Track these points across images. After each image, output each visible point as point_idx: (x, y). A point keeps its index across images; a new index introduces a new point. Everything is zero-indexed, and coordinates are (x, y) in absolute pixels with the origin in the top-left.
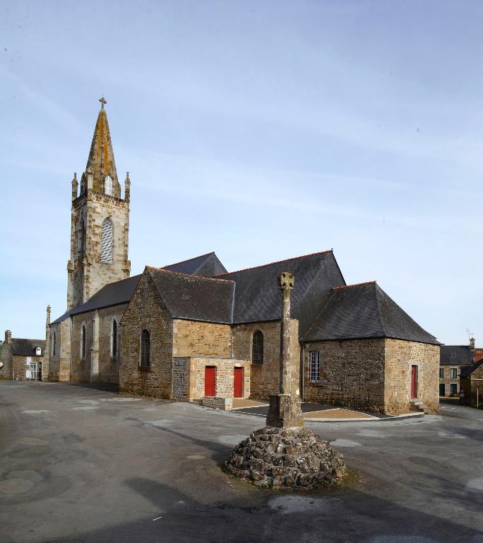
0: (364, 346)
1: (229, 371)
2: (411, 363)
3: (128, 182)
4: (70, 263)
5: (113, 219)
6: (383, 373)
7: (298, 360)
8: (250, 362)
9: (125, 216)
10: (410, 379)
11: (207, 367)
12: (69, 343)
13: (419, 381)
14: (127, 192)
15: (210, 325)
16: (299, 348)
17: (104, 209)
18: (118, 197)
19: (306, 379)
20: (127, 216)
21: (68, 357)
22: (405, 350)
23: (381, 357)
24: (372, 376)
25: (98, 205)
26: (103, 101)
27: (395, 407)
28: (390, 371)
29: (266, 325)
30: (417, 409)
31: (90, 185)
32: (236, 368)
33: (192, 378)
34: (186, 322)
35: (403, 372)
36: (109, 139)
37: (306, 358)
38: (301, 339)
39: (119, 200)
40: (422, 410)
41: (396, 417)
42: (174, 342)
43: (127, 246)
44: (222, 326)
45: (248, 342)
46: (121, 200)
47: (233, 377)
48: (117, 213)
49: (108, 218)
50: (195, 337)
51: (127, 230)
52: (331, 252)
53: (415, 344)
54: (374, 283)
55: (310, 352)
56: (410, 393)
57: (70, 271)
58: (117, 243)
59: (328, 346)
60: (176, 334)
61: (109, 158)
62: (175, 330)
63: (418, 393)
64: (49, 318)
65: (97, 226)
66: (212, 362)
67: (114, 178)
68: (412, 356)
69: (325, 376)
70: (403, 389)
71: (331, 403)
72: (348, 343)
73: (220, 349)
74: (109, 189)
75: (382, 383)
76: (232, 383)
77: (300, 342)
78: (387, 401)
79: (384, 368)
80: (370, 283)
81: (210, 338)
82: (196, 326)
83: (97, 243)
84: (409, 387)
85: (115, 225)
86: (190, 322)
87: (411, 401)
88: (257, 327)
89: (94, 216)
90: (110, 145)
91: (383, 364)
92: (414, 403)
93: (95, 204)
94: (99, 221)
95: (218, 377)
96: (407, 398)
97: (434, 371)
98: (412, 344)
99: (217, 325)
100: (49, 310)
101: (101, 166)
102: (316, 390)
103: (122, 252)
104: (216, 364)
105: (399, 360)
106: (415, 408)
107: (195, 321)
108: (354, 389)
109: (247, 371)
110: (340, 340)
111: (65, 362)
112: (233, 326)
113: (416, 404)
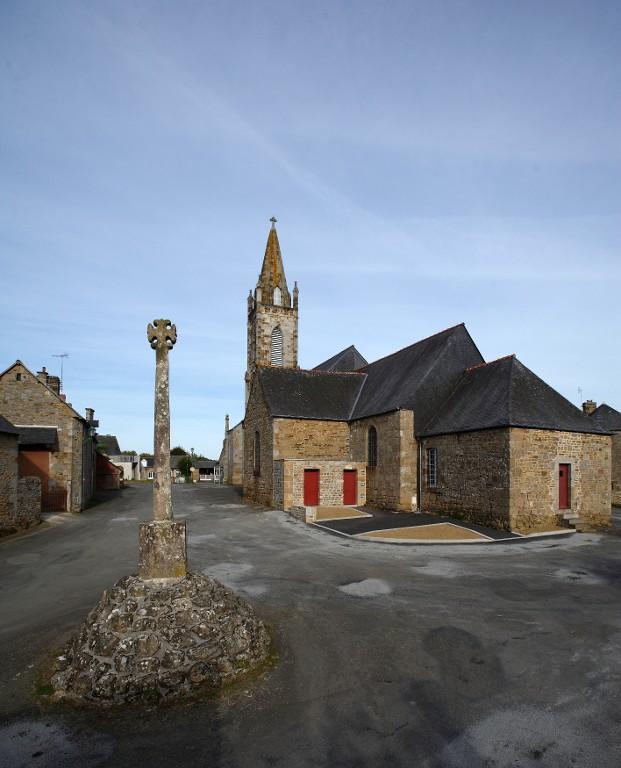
0: (485, 440)
1: (336, 474)
2: (559, 460)
3: (296, 291)
4: (247, 374)
5: (282, 327)
6: (508, 475)
7: (415, 459)
8: (366, 463)
9: (293, 324)
10: (557, 483)
11: (306, 471)
12: (241, 448)
13: (573, 485)
14: (296, 300)
15: (321, 423)
16: (416, 446)
17: (273, 319)
18: (287, 306)
19: (424, 485)
20: (296, 323)
21: (240, 462)
22: (546, 443)
23: (504, 453)
24: (495, 479)
25: (266, 316)
26: (273, 220)
27: (530, 522)
28: (519, 473)
29: (379, 420)
30: (566, 524)
31: (259, 299)
32: (345, 471)
33: (287, 483)
34: (289, 421)
35: (544, 474)
36: (278, 253)
37: (424, 457)
38: (419, 434)
39: (287, 309)
40: (573, 527)
41: (524, 537)
42: (275, 443)
43: (296, 352)
44: (337, 424)
45: (363, 440)
46: (289, 309)
47: (342, 481)
48: (286, 321)
49: (277, 328)
50: (302, 437)
51: (296, 337)
52: (463, 325)
53: (564, 434)
54: (512, 358)
55: (428, 449)
56: (556, 501)
57: (247, 381)
58: (285, 351)
59: (445, 442)
60: (277, 435)
61: (278, 271)
62: (276, 431)
63: (573, 502)
64: (227, 426)
65: (266, 336)
66: (312, 465)
67: (284, 289)
68: (559, 452)
69: (443, 479)
70: (544, 497)
71: (449, 514)
72: (467, 437)
73: (335, 450)
74: (277, 299)
75: (507, 490)
76: (341, 488)
77: (416, 437)
78: (513, 513)
79: (509, 469)
80: (507, 358)
81: (320, 438)
82: (302, 425)
83: (267, 352)
84: (554, 493)
85: (284, 332)
86: (294, 421)
87: (560, 512)
88: (371, 422)
89: (263, 327)
90: (280, 259)
91: (508, 463)
92: (562, 516)
93: (265, 315)
94: (268, 331)
95: (321, 482)
96: (553, 508)
97: (601, 471)
98: (558, 434)
99: (329, 423)
100: (227, 419)
101: (271, 279)
102: (433, 497)
103: (291, 359)
104: (318, 467)
105: (536, 457)
106: (563, 523)
107: (301, 419)
108: (474, 498)
109: (362, 474)
110: (459, 433)
111: (238, 466)
112: (350, 423)
113: (565, 517)
